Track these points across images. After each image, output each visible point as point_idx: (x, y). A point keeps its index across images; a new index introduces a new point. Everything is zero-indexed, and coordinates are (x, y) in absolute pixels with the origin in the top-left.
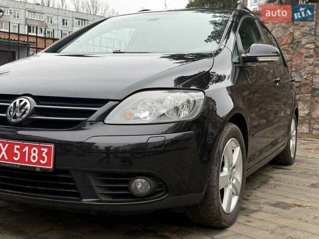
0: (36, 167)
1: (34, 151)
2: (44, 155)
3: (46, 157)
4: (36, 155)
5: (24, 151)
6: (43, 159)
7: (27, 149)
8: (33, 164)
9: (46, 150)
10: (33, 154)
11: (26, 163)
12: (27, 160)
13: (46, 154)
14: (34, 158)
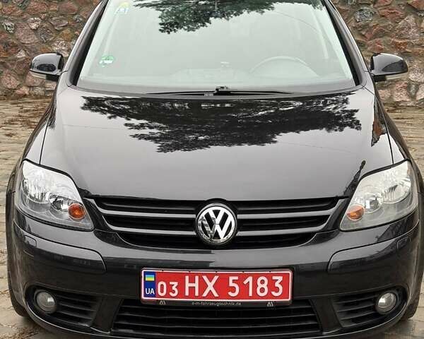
0: (267, 302)
1: (262, 282)
2: (277, 284)
3: (281, 288)
4: (265, 286)
5: (245, 282)
6: (277, 290)
7: (250, 279)
8: (262, 298)
9: (280, 279)
10: (260, 286)
11: (250, 298)
12: (251, 294)
13: (280, 283)
14: (262, 290)
